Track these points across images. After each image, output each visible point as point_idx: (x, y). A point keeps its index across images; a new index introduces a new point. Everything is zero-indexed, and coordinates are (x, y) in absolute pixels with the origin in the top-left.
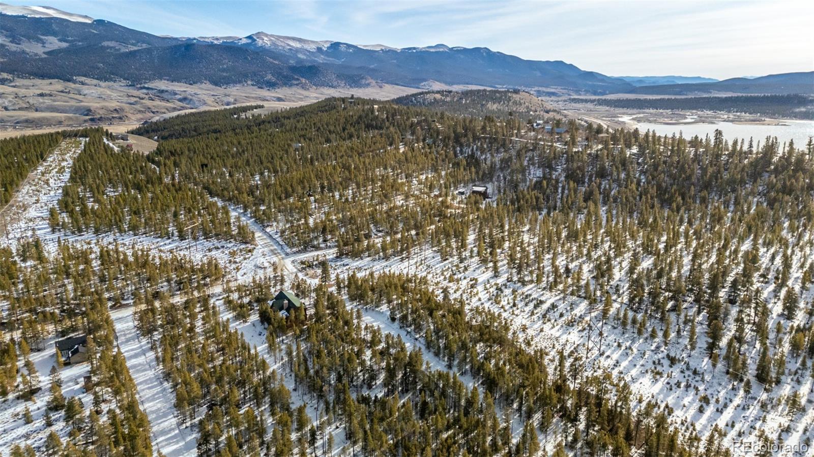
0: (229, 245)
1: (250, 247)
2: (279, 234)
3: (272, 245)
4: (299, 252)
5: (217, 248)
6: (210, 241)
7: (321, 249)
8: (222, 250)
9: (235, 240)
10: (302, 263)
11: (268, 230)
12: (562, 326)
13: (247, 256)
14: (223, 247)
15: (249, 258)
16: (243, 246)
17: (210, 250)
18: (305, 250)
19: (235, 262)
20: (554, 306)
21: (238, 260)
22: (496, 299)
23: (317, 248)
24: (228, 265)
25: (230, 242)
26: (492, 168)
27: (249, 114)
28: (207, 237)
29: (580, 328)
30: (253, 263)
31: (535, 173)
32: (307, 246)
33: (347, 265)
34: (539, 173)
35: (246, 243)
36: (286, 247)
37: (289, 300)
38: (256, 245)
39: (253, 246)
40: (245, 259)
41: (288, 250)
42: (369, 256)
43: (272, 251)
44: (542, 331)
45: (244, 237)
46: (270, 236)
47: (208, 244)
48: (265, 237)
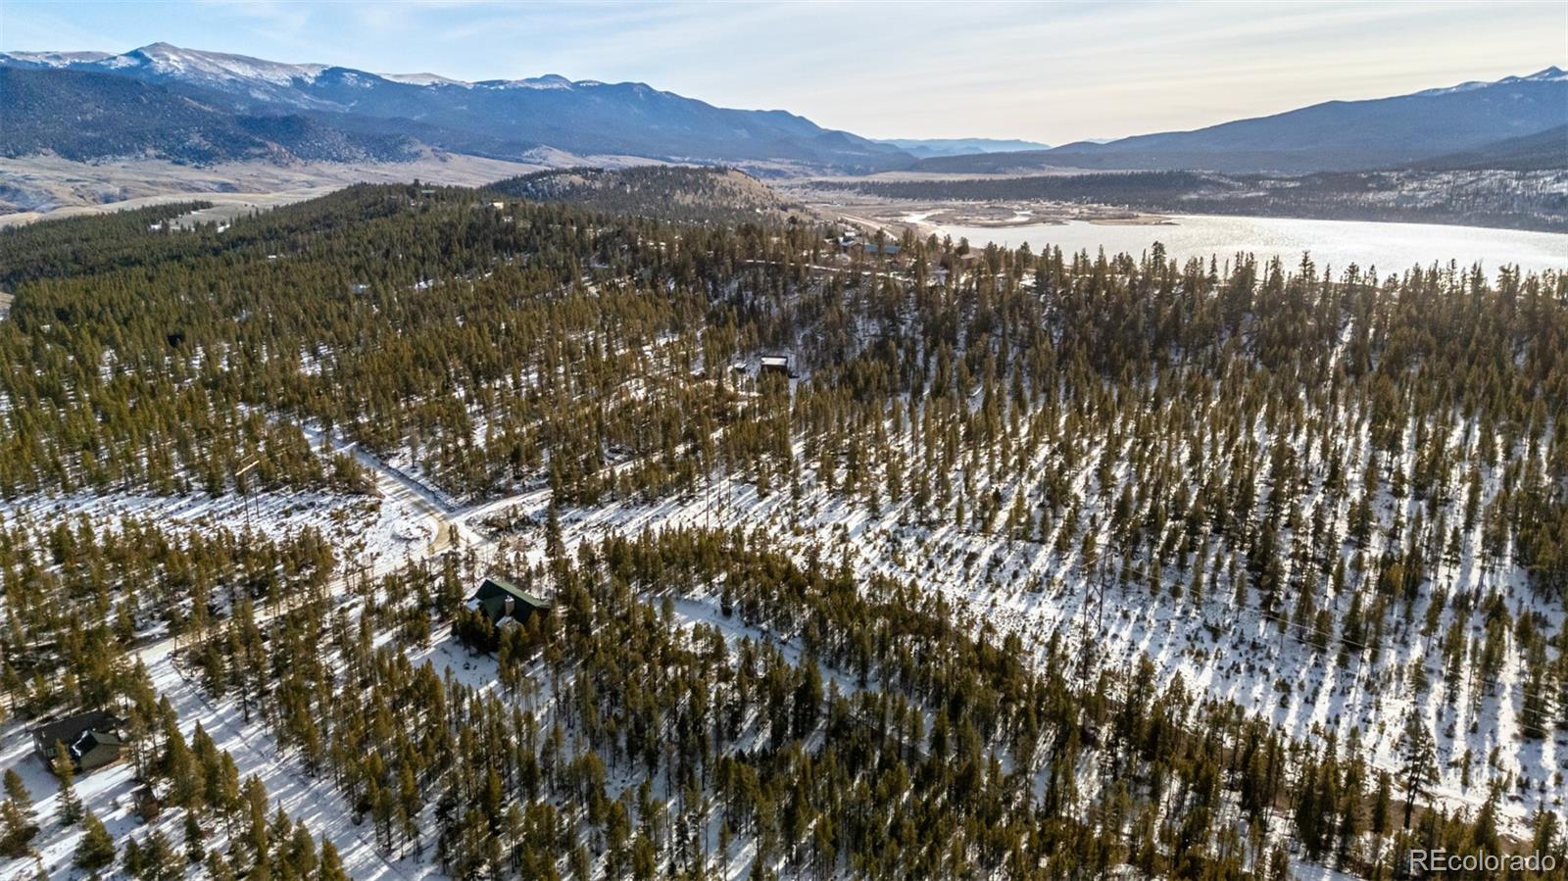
0: (327, 500)
1: (371, 501)
2: (421, 471)
3: (411, 494)
4: (472, 503)
5: (301, 509)
6: (279, 495)
7: (515, 494)
8: (311, 511)
9: (334, 488)
10: (487, 523)
11: (394, 463)
12: (1023, 593)
13: (371, 519)
14: (312, 505)
15: (375, 522)
16: (355, 500)
17: (287, 514)
18: (483, 499)
19: (350, 533)
20: (996, 562)
21: (354, 528)
22: (894, 556)
23: (507, 493)
24: (337, 540)
25: (323, 494)
26: (785, 320)
27: (187, 221)
28: (271, 486)
29: (1054, 593)
30: (389, 533)
31: (867, 330)
32: (485, 492)
33: (578, 520)
34: (874, 328)
35: (358, 493)
36: (443, 496)
37: (512, 595)
38: (381, 496)
39: (374, 499)
40: (368, 525)
41: (451, 501)
42: (613, 501)
43: (417, 505)
44: (994, 604)
45: (349, 481)
46: (402, 476)
47: (278, 502)
48: (391, 479)
